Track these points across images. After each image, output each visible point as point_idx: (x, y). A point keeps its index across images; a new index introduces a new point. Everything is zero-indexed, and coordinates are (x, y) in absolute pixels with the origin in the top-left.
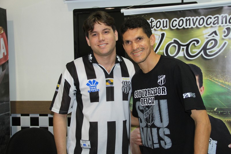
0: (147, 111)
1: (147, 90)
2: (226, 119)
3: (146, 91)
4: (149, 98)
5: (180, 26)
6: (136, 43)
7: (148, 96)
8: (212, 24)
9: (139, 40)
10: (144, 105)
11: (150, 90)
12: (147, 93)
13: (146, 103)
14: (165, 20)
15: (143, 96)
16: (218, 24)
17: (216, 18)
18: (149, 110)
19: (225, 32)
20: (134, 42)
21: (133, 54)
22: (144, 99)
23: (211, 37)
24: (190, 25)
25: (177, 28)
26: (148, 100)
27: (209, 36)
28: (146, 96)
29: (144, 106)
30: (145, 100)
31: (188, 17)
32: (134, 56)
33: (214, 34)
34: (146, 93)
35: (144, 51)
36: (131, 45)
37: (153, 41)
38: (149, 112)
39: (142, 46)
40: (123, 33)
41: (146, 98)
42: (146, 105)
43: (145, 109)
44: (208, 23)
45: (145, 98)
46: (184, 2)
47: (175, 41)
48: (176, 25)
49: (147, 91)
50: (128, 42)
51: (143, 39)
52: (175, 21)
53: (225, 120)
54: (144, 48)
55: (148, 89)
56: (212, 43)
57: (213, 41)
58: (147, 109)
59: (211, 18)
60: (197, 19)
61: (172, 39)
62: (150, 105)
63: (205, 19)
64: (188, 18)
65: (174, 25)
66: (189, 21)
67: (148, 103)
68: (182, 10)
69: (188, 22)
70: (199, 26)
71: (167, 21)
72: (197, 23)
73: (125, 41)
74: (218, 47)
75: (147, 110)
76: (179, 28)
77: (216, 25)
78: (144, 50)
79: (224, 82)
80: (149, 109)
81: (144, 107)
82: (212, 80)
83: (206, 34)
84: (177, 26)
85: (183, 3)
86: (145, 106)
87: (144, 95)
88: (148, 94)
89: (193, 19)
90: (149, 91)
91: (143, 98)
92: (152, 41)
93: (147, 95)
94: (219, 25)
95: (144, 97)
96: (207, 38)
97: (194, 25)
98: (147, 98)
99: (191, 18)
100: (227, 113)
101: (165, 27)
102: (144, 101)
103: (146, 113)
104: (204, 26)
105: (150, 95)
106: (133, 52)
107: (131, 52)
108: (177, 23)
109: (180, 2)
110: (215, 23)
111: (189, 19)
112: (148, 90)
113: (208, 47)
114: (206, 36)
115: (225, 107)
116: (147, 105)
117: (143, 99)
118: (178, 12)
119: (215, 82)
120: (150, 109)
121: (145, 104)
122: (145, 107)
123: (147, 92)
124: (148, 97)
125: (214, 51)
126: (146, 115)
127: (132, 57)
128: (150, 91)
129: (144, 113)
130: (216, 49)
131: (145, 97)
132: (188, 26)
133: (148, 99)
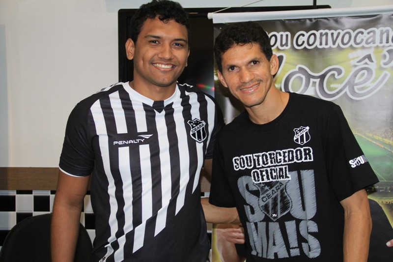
0: (268, 193)
1: (267, 154)
2: (383, 200)
3: (266, 156)
4: (273, 168)
5: (309, 45)
6: (248, 69)
7: (270, 164)
8: (364, 44)
9: (252, 64)
10: (261, 181)
11: (275, 153)
12: (267, 160)
13: (265, 177)
14: (284, 34)
15: (259, 165)
16: (374, 43)
17: (371, 34)
18: (273, 191)
19: (385, 57)
20: (244, 68)
21: (241, 90)
22: (260, 171)
23: (361, 65)
24: (327, 44)
25: (305, 48)
26: (269, 172)
27: (358, 62)
28: (265, 165)
29: (260, 183)
30: (264, 173)
31: (324, 30)
32: (244, 92)
33: (367, 59)
34: (265, 160)
35: (261, 84)
36: (238, 74)
37: (274, 68)
38: (271, 193)
39: (258, 75)
40: (224, 52)
41: (264, 169)
42: (266, 180)
43: (262, 188)
44: (358, 40)
45: (262, 169)
46: (318, 4)
47: (300, 69)
48: (304, 42)
49: (268, 156)
50: (232, 67)
51: (261, 63)
52: (301, 37)
53: (382, 202)
54: (262, 79)
55: (269, 152)
56: (363, 74)
57: (365, 71)
58: (267, 188)
59: (362, 33)
60: (339, 34)
61: (296, 66)
62: (274, 180)
63: (353, 34)
64: (324, 32)
65: (300, 42)
66: (325, 36)
67: (270, 177)
68: (315, 19)
69: (324, 38)
70: (341, 45)
71: (287, 35)
72: (339, 41)
73: (228, 65)
74: (374, 81)
75: (267, 190)
76: (308, 47)
77: (371, 45)
78: (261, 82)
79: (381, 138)
80: (270, 188)
81: (259, 186)
82: (363, 136)
83: (354, 59)
84: (305, 45)
85: (315, 7)
86: (263, 183)
87: (261, 162)
88: (269, 161)
89: (332, 34)
90: (272, 156)
91: (258, 169)
92: (272, 68)
93: (267, 163)
94: (375, 45)
95: (261, 166)
96: (355, 66)
97: (334, 43)
98: (269, 169)
99: (329, 32)
100: (386, 189)
101: (285, 46)
102: (261, 174)
103: (265, 195)
104: (351, 46)
105: (275, 163)
106: (243, 87)
107: (237, 86)
108: (305, 39)
109: (311, 4)
110: (369, 41)
111: (326, 34)
112: (269, 154)
113: (357, 80)
114: (354, 62)
115: (383, 180)
116: (269, 181)
117: (258, 171)
118: (308, 21)
119: (367, 138)
120: (274, 188)
121: (263, 179)
122: (262, 185)
123: (269, 158)
124: (269, 167)
125: (367, 88)
126: (264, 199)
127: (239, 96)
128: (275, 155)
129: (260, 196)
130: (370, 85)
131: (263, 167)
132: (324, 46)
133: (271, 170)
